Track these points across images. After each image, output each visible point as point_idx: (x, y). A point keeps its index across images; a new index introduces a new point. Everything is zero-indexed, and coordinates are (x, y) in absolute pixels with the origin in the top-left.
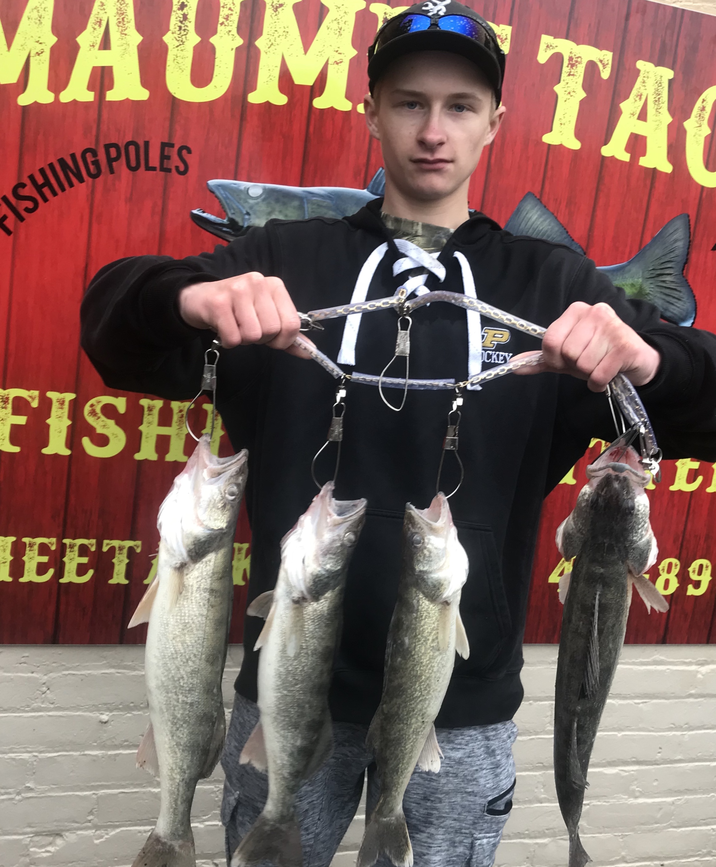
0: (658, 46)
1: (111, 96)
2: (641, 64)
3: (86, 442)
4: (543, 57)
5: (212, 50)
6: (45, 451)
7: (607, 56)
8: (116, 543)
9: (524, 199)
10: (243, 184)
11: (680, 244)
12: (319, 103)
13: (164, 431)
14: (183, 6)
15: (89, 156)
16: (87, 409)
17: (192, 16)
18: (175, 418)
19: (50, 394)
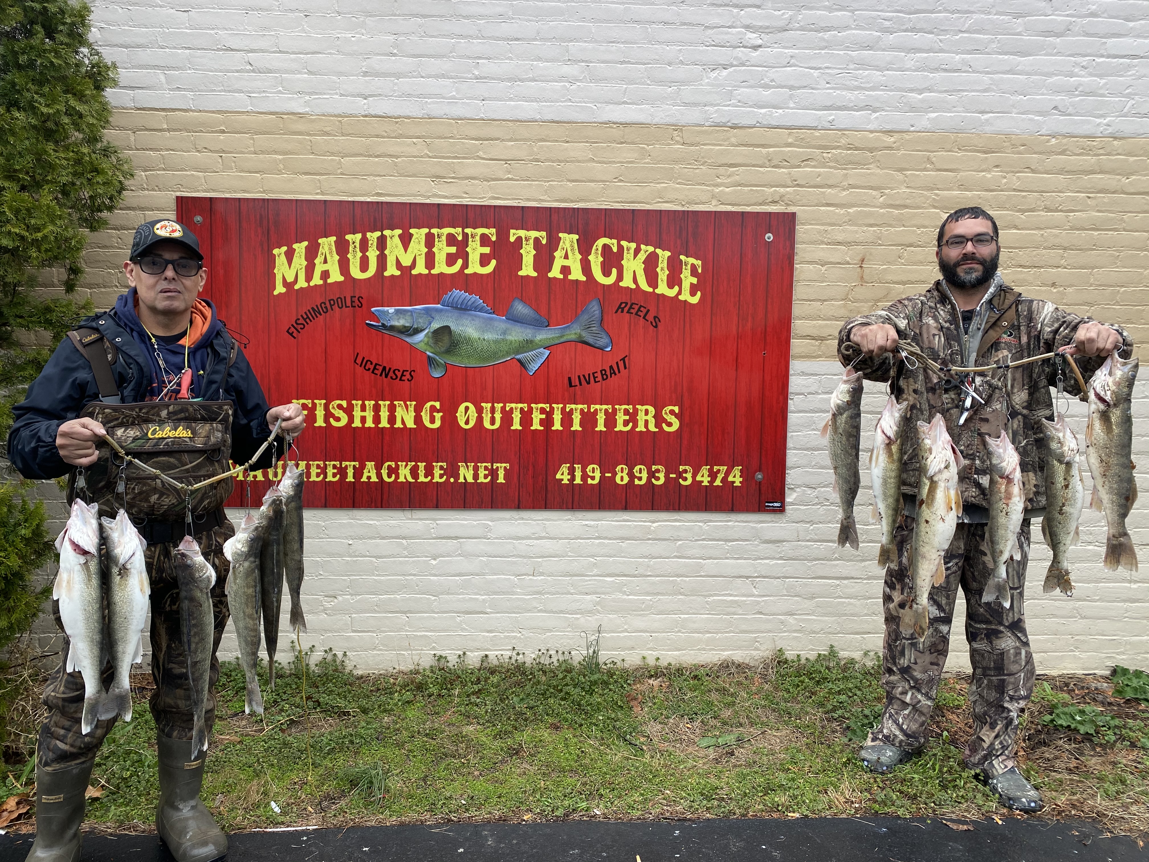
0: (568, 226)
1: (329, 281)
2: (561, 235)
3: (331, 420)
4: (512, 239)
5: (368, 257)
6: (316, 425)
7: (544, 234)
8: (348, 463)
9: (513, 300)
10: (386, 309)
11: (597, 312)
12: (414, 272)
13: (363, 414)
14: (354, 243)
15: (323, 305)
16: (331, 406)
17: (358, 246)
18: (367, 408)
19: (316, 401)
